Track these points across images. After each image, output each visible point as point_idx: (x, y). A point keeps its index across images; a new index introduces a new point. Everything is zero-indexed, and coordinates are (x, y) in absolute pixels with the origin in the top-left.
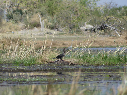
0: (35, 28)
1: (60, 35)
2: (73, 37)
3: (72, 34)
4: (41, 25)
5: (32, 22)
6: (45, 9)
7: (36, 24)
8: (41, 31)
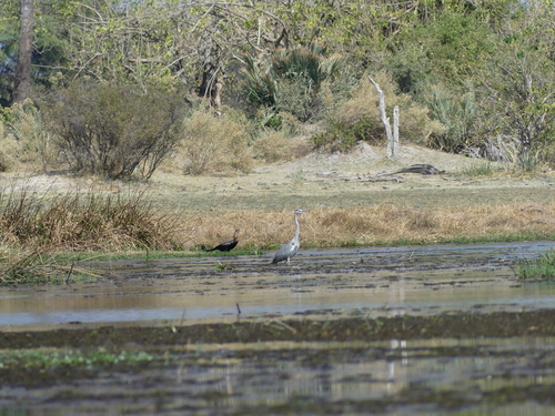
0: (365, 145)
1: (475, 178)
2: (535, 184)
3: (528, 170)
4: (388, 130)
5: (348, 115)
6: (424, 54)
7: (366, 127)
8: (386, 161)
